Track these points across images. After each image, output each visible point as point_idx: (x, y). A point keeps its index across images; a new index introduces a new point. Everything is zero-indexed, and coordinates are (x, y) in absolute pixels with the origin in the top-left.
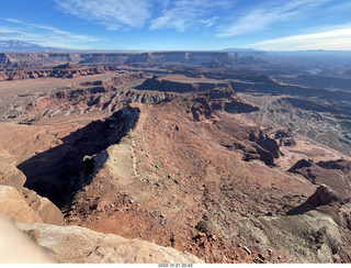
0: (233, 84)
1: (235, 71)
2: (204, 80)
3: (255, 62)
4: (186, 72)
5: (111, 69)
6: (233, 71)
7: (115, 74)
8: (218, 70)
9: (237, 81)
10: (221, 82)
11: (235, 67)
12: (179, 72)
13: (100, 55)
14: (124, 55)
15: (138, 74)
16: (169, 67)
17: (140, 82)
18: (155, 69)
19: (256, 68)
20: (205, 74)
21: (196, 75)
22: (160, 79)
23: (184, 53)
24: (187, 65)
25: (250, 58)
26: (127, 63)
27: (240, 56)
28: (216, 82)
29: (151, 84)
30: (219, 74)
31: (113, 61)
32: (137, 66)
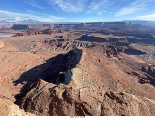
0: (128, 39)
1: (129, 32)
2: (111, 36)
3: (141, 27)
4: (102, 32)
5: (67, 31)
6: (128, 32)
7: (68, 33)
8: (119, 31)
9: (131, 37)
10: (121, 37)
11: (129, 30)
12: (98, 32)
13: (62, 24)
14: (72, 24)
15: (78, 33)
16: (94, 30)
17: (79, 37)
18: (87, 31)
19: (142, 30)
20: (112, 33)
21: (108, 34)
22: (89, 36)
23: (101, 23)
24: (102, 29)
25: (138, 24)
26: (73, 28)
27: (132, 24)
28: (119, 37)
29: (84, 38)
30: (120, 33)
31: (67, 27)
32: (78, 29)
